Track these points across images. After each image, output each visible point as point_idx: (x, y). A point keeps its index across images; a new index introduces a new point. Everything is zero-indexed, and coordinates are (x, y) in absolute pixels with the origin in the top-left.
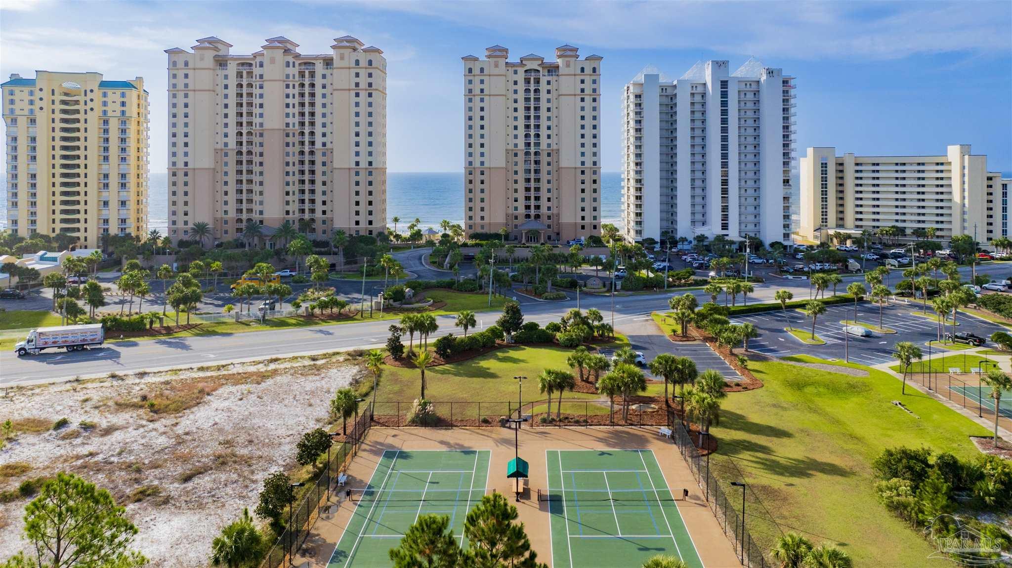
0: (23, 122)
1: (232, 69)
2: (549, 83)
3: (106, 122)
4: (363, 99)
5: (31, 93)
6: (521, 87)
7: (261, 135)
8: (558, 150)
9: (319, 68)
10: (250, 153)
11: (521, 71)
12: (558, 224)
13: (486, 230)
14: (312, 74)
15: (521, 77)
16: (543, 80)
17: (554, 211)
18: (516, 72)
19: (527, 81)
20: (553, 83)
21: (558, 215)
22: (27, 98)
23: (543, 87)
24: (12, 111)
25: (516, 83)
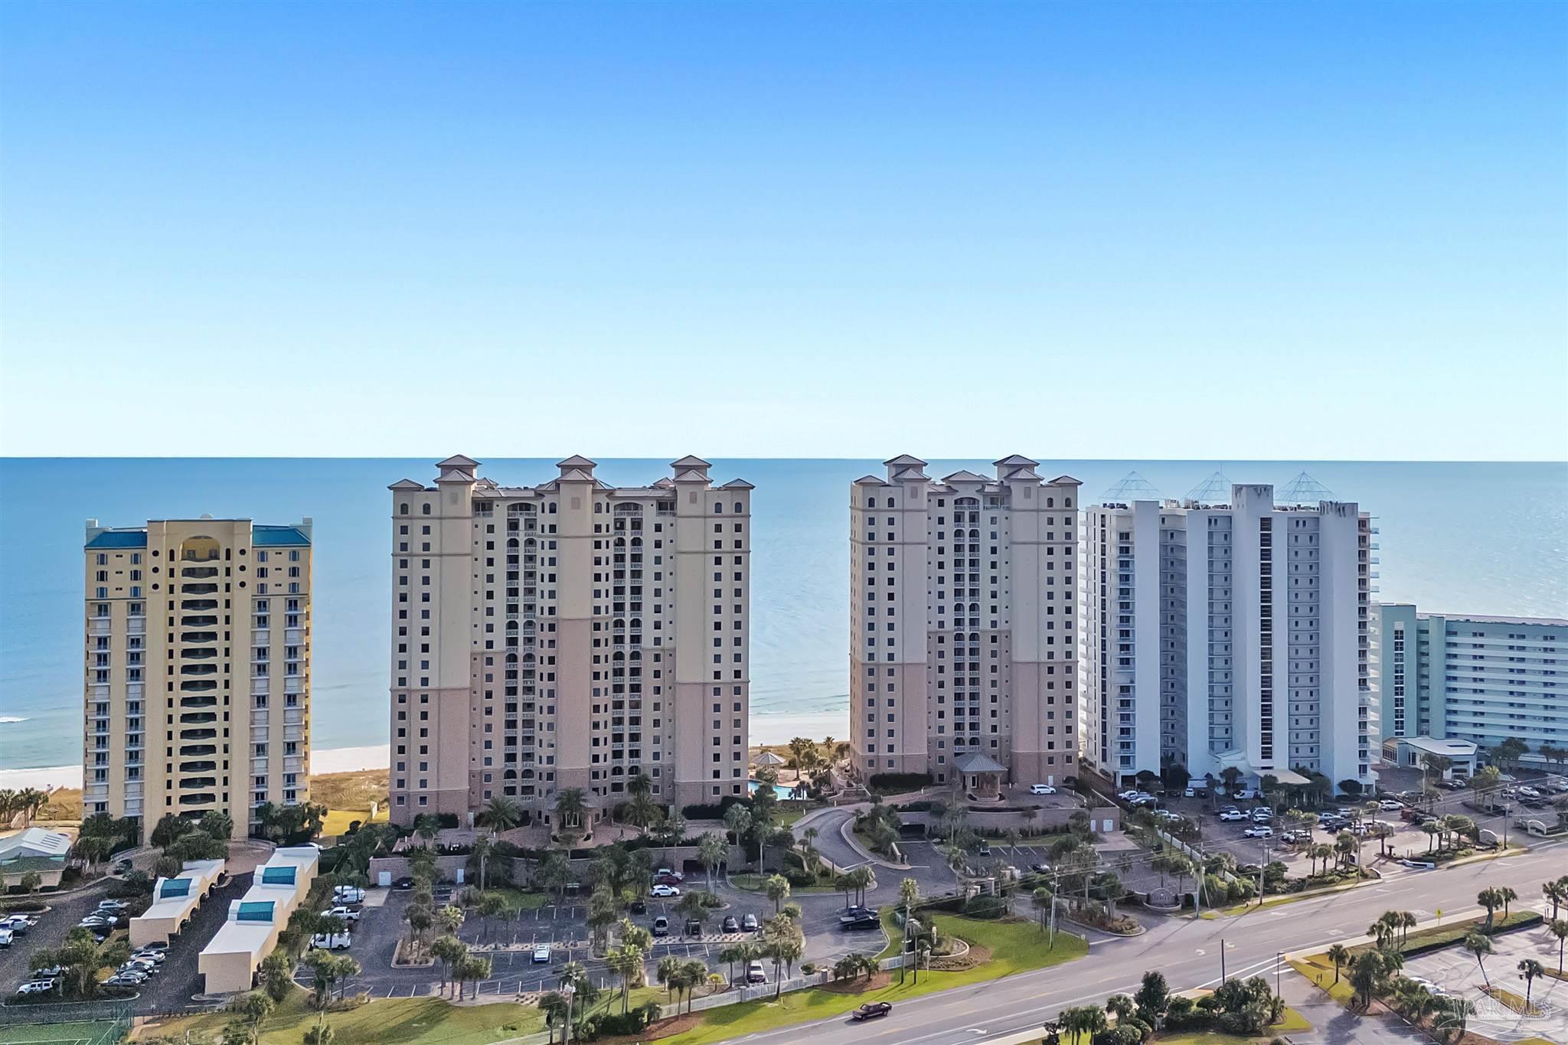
0: (119, 610)
1: (500, 516)
2: (993, 520)
3: (262, 605)
4: (728, 567)
5: (136, 559)
6: (949, 528)
7: (552, 628)
8: (1010, 632)
9: (650, 515)
10: (529, 657)
11: (949, 501)
12: (1011, 755)
13: (896, 769)
14: (637, 525)
15: (948, 511)
16: (985, 516)
17: (1003, 732)
18: (941, 503)
19: (958, 518)
20: (1001, 519)
21: (1010, 740)
22: (129, 567)
23: (984, 527)
24: (102, 592)
25: (941, 521)
